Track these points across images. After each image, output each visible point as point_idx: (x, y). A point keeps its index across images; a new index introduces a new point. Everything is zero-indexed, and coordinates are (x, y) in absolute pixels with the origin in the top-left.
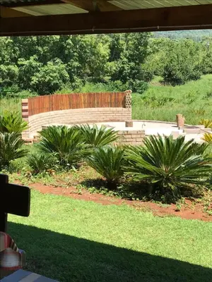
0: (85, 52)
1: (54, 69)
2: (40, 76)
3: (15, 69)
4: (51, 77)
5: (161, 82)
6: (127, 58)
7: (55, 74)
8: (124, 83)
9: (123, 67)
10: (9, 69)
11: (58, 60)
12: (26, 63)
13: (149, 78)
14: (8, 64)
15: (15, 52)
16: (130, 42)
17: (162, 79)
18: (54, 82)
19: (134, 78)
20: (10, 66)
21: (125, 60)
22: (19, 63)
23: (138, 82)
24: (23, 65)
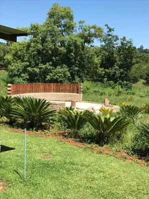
0: (84, 61)
1: (60, 71)
2: (52, 75)
3: (37, 70)
4: (58, 76)
5: (144, 83)
6: (119, 66)
7: (60, 75)
8: (115, 83)
9: (115, 72)
10: (33, 71)
11: (65, 65)
12: (44, 66)
13: (135, 80)
14: (33, 67)
15: (38, 60)
16: (122, 56)
17: (145, 81)
18: (60, 79)
19: (122, 80)
20: (34, 69)
21: (117, 67)
22: (40, 66)
23: (125, 82)
24: (42, 68)
